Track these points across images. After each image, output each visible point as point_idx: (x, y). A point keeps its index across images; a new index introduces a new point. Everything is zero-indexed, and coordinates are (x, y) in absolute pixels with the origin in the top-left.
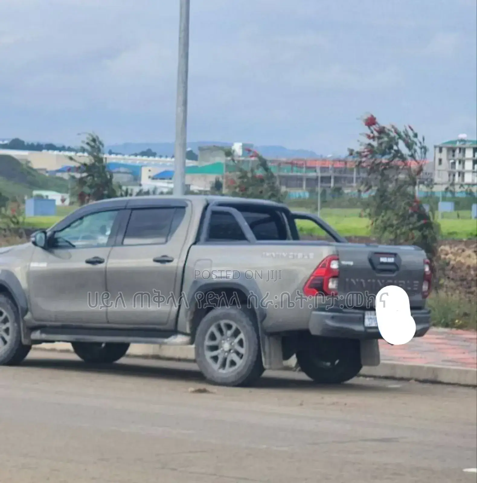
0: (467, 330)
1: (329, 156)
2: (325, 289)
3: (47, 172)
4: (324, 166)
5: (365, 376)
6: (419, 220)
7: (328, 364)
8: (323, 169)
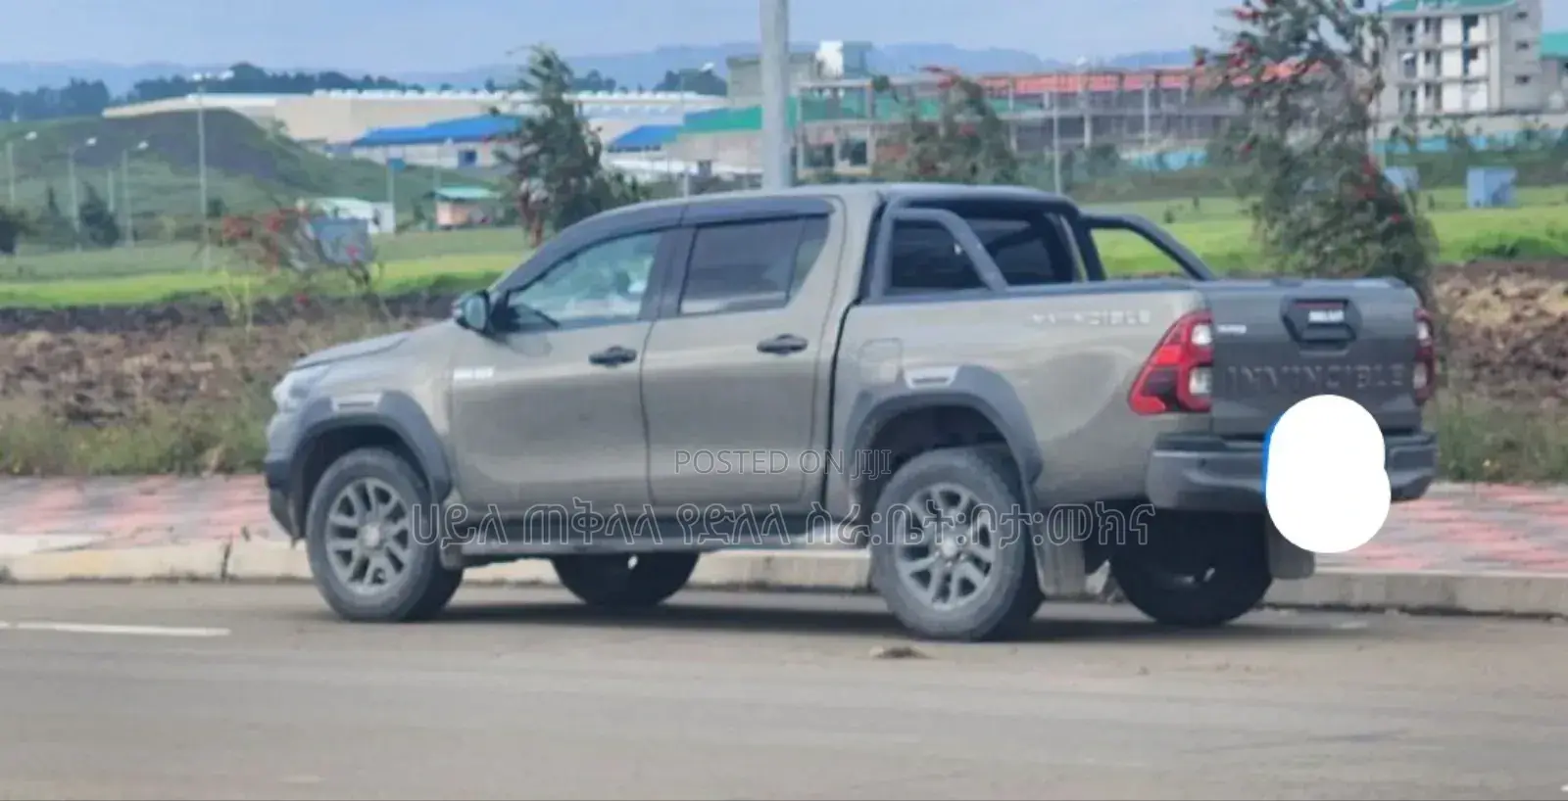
0: (1516, 483)
1: (1081, 61)
2: (1181, 396)
3: (328, 148)
4: (1064, 90)
5: (1276, 606)
6: (1380, 218)
7: (1190, 579)
8: (1065, 98)
